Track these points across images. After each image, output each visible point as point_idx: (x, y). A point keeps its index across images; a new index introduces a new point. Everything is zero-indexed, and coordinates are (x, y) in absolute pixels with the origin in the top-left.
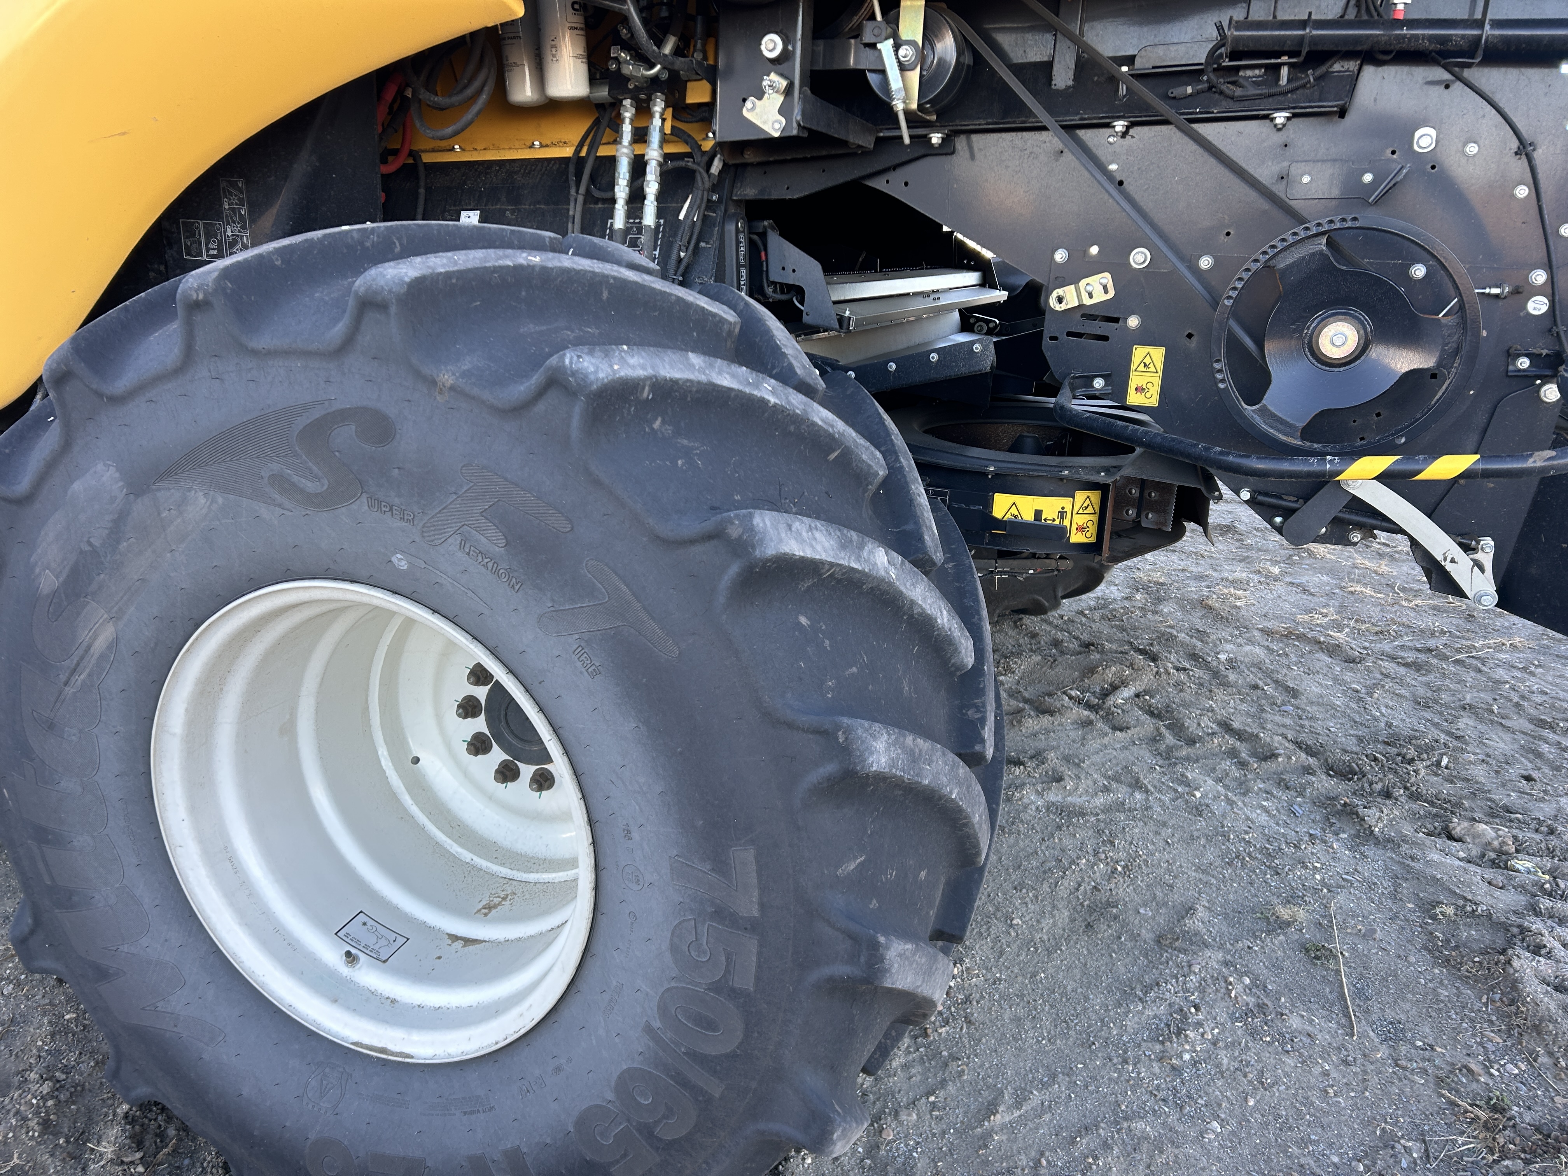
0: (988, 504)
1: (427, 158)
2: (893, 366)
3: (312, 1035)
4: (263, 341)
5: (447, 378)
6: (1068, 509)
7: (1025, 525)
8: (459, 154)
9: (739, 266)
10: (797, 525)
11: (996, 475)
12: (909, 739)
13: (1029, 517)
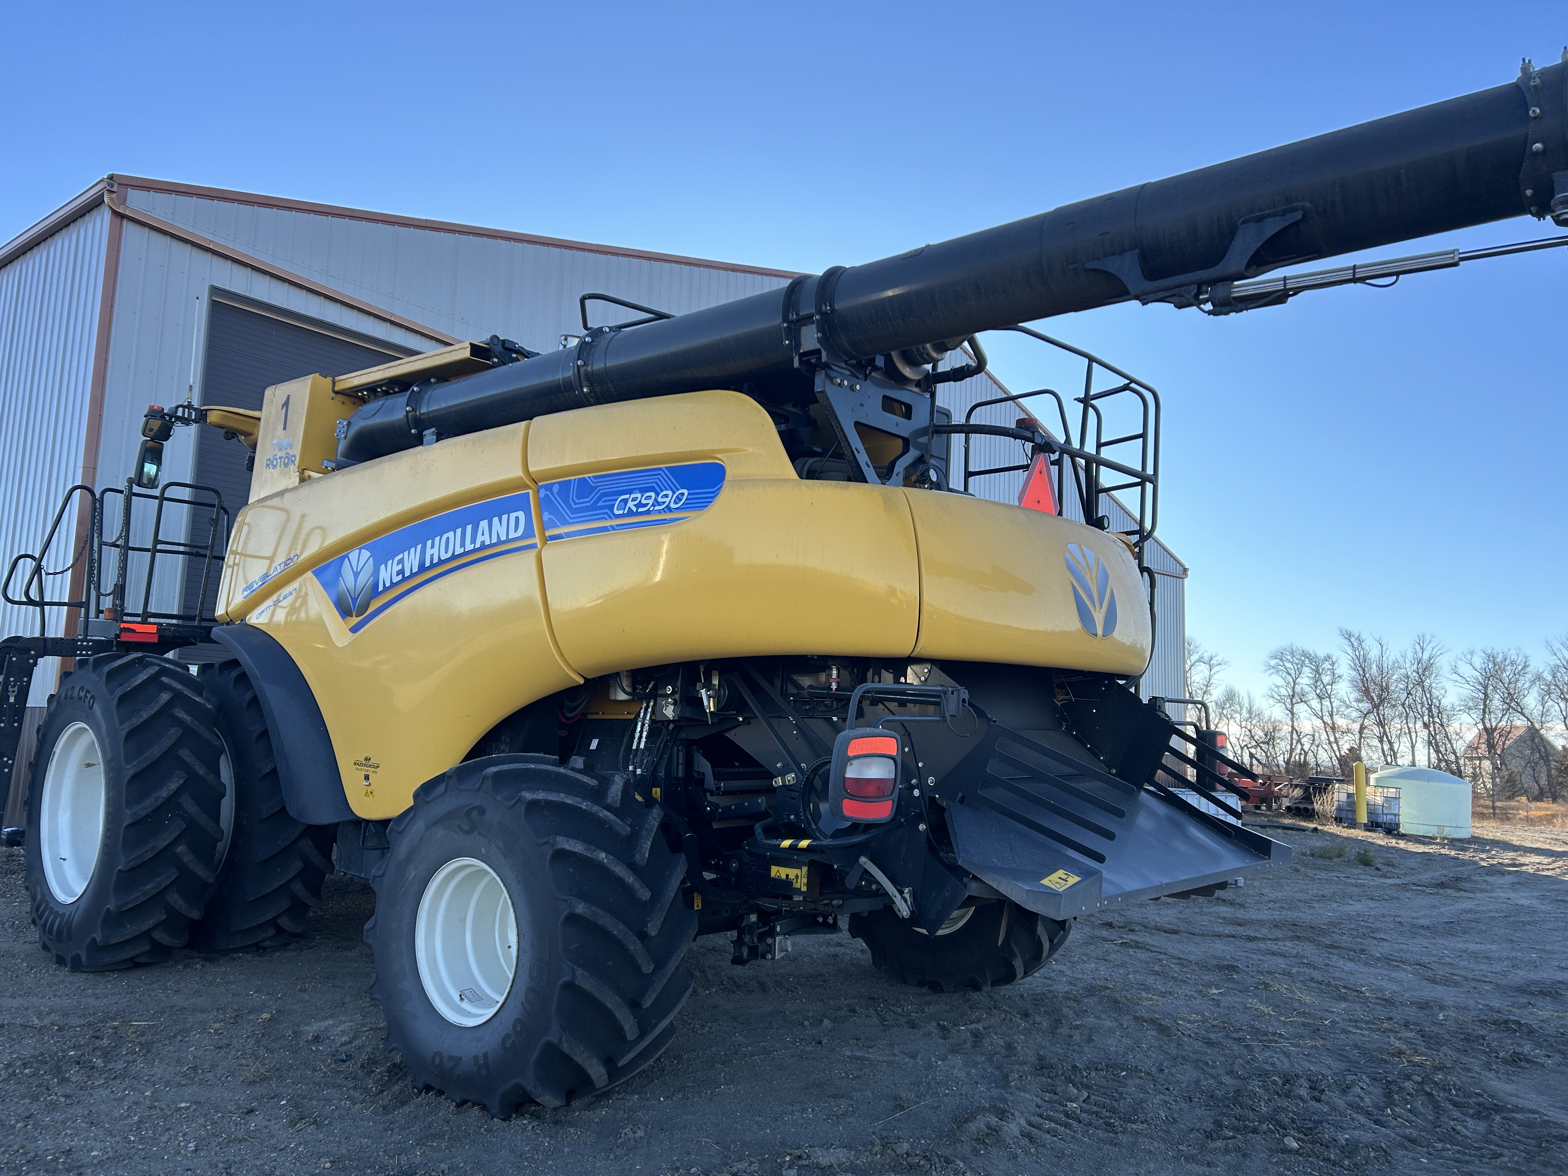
0: (769, 871)
1: (590, 717)
2: (733, 807)
3: (443, 1019)
4: (462, 787)
5: (498, 798)
6: (799, 874)
7: (782, 881)
8: (600, 716)
9: (678, 764)
10: (571, 841)
11: (771, 857)
12: (594, 908)
13: (784, 877)
